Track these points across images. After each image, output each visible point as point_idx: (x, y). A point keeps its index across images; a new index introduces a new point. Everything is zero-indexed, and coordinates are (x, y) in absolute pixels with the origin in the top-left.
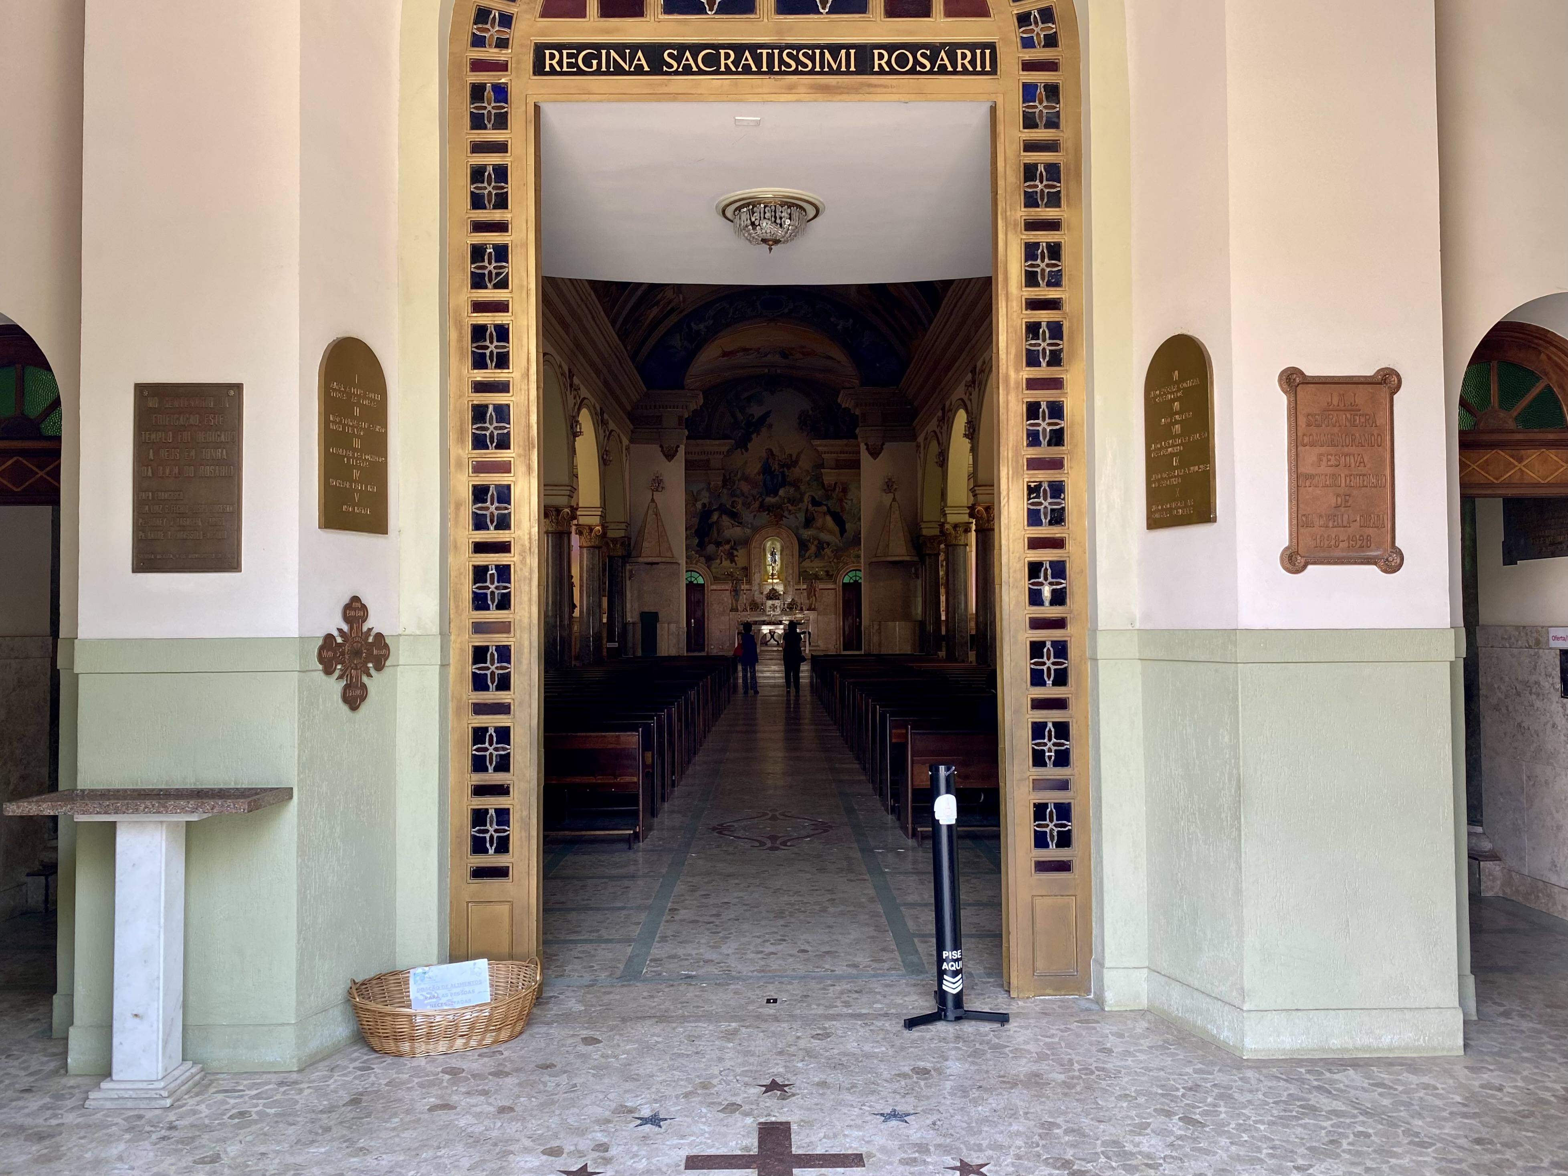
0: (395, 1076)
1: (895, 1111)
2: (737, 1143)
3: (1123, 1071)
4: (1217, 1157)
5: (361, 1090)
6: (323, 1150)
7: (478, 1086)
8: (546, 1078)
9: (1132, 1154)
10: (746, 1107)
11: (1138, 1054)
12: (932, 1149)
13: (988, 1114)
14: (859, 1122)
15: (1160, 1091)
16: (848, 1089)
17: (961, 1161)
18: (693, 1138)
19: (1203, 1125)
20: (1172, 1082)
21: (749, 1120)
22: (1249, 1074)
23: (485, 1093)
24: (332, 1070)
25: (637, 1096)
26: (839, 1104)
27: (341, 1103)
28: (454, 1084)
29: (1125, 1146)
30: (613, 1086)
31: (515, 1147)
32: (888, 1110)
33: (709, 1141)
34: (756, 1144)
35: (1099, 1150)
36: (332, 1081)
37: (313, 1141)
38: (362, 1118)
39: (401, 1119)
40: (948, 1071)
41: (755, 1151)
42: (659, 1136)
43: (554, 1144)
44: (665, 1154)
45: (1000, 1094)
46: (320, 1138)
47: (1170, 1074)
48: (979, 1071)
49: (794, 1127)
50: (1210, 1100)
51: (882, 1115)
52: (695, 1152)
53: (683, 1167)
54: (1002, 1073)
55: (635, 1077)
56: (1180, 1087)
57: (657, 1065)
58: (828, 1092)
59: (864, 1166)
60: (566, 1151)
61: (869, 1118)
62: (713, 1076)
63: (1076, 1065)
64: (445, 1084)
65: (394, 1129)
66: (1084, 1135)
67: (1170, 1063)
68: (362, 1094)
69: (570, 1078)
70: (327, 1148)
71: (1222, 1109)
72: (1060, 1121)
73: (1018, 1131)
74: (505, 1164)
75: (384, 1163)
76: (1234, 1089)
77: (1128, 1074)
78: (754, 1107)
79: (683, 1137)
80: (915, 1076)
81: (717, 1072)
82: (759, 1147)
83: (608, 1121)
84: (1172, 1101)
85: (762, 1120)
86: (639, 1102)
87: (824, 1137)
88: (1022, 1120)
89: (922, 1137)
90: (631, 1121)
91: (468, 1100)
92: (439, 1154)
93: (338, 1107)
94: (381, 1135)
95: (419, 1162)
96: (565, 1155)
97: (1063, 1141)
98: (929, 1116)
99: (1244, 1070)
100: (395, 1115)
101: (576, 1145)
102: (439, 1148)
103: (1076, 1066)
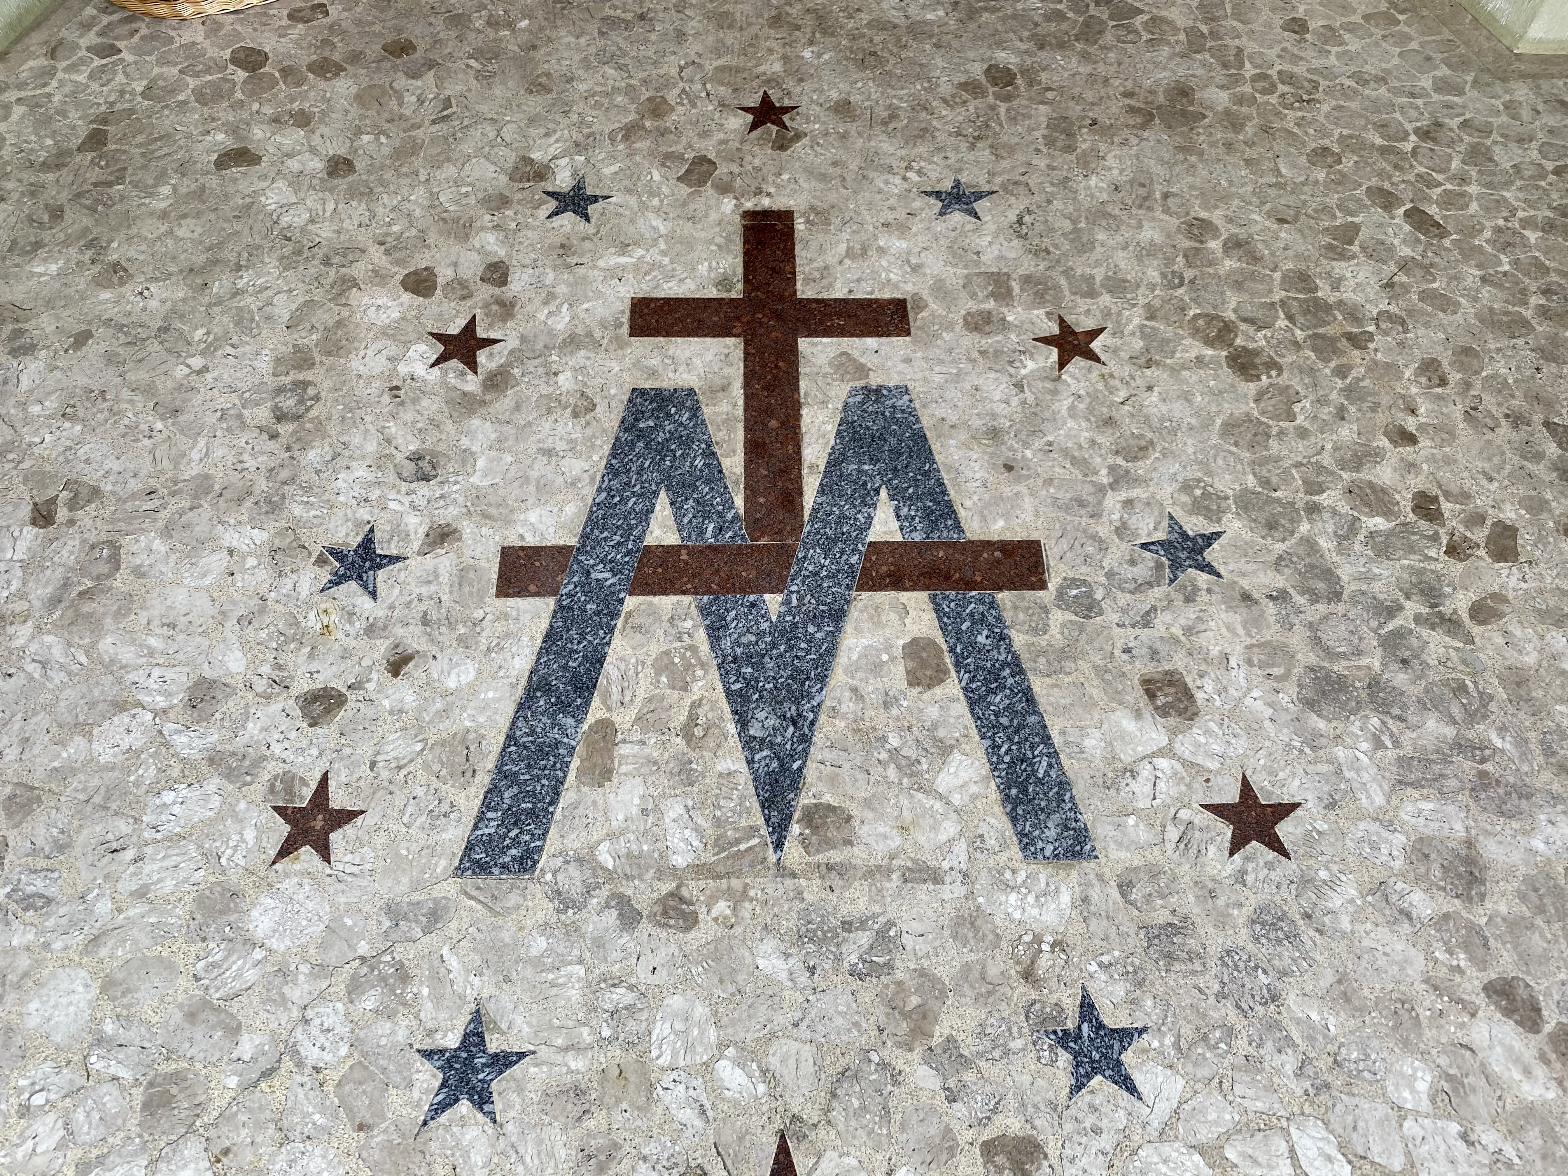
0: (157, 70)
1: (957, 184)
2: (710, 268)
3: (1324, 83)
4: (1459, 318)
5: (103, 108)
6: (53, 268)
7: (292, 100)
8: (401, 82)
9: (1328, 308)
10: (723, 170)
11: (1347, 37)
12: (1016, 286)
13: (1105, 196)
14: (901, 214)
15: (1379, 141)
16: (885, 123)
17: (1062, 321)
18: (640, 252)
19: (1443, 233)
20: (1397, 115)
21: (728, 205)
22: (1522, 92)
23: (303, 120)
24: (52, 54)
25: (547, 135)
26: (871, 161)
27: (75, 143)
28: (253, 94)
29: (1316, 288)
30: (508, 106)
31: (359, 270)
32: (947, 185)
33: (666, 260)
34: (740, 270)
35: (1278, 295)
36: (54, 84)
37: (38, 245)
38: (110, 184)
39: (175, 189)
40: (1044, 76)
41: (737, 292)
42: (587, 245)
43: (421, 261)
44: (599, 294)
45: (1125, 143)
46: (46, 236)
47: (1397, 92)
48: (1092, 77)
49: (800, 226)
50: (1455, 164)
51: (938, 194)
52: (646, 288)
53: (625, 329)
54: (1129, 85)
55: (543, 80)
56: (1409, 127)
57: (579, 49)
58: (852, 128)
59: (908, 333)
60: (441, 281)
61: (917, 204)
62: (667, 83)
63: (1248, 65)
64: (239, 95)
65: (164, 215)
66: (1255, 259)
67: (1396, 61)
68: (104, 120)
69: (440, 82)
70: (61, 263)
71: (1473, 189)
72: (1216, 217)
73: (1152, 244)
74: (345, 313)
75: (153, 304)
76: (1495, 136)
77: (1329, 91)
78: (736, 169)
79: (624, 248)
80: (991, 90)
81: (674, 72)
82: (746, 280)
83: (504, 201)
84: (1396, 167)
85: (749, 205)
86: (552, 151)
87: (847, 255)
88: (1158, 214)
89: (1001, 257)
90: (542, 203)
91: (278, 138)
92: (241, 284)
93: (68, 153)
94: (145, 232)
95: (210, 305)
96: (438, 292)
97: (1221, 272)
98: (1013, 200)
99: (1513, 85)
100: (162, 177)
101: (455, 264)
102: (239, 268)
103: (1249, 70)
